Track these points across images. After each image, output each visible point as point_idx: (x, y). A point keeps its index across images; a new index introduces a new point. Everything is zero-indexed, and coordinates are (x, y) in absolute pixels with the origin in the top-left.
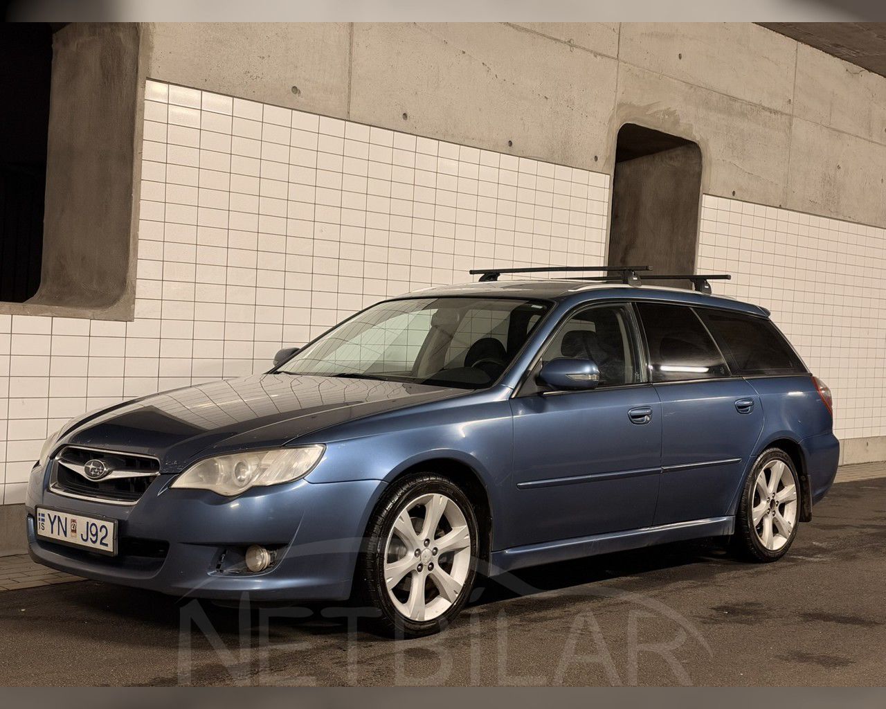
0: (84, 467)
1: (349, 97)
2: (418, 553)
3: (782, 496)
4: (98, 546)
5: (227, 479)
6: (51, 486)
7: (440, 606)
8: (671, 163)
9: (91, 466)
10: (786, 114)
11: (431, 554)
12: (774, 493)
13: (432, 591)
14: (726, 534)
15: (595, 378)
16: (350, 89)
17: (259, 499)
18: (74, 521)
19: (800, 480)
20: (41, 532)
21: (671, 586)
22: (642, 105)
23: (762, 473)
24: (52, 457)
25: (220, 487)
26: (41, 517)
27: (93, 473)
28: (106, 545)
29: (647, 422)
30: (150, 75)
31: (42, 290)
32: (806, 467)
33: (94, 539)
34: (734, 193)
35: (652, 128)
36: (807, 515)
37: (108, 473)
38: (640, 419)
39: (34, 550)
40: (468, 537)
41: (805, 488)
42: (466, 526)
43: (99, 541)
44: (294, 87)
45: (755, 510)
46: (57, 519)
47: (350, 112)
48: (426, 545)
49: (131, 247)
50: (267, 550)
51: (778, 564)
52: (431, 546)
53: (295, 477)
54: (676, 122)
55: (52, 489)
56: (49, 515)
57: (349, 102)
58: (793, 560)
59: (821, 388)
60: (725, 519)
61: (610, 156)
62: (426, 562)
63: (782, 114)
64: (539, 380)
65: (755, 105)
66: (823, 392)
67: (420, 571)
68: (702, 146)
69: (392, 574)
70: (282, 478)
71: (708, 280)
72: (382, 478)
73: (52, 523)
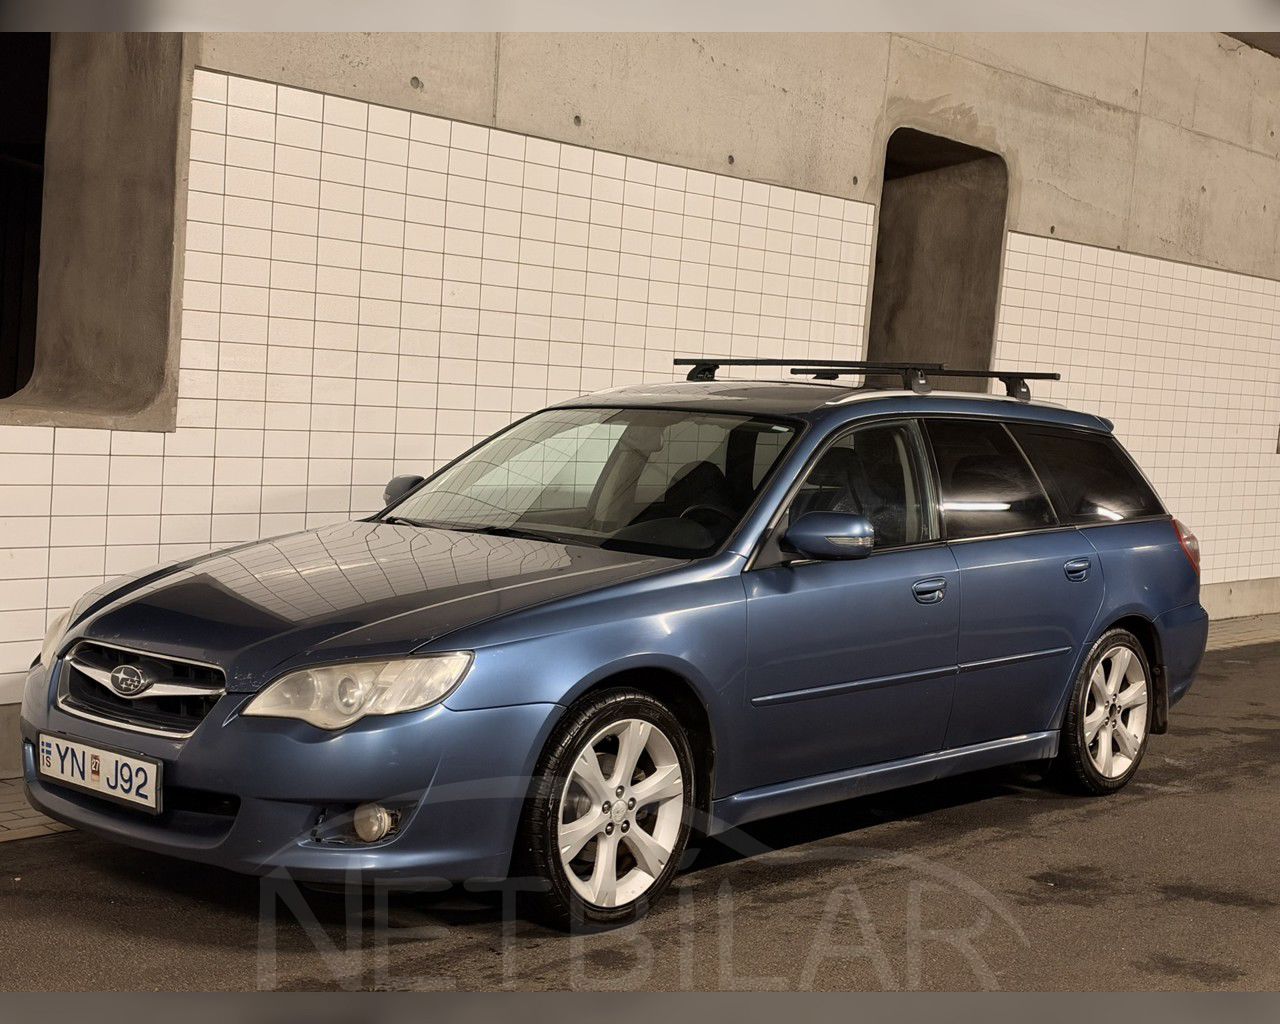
0: (110, 675)
1: (495, 92)
2: (607, 807)
3: (1126, 698)
4: (132, 797)
5: (327, 702)
6: (60, 700)
7: (638, 883)
8: (962, 184)
9: (121, 676)
10: (1131, 112)
11: (626, 807)
12: (1115, 695)
13: (626, 861)
14: (1045, 756)
15: (868, 542)
16: (496, 80)
17: (374, 735)
18: (96, 757)
19: (1152, 674)
20: (44, 770)
21: (967, 839)
22: (924, 99)
23: (1099, 666)
24: (61, 656)
25: (316, 716)
26: (45, 748)
27: (124, 686)
28: (146, 797)
29: (939, 599)
30: (200, 60)
31: (37, 379)
32: (1161, 654)
33: (127, 786)
34: (1052, 229)
35: (937, 134)
36: (1161, 724)
37: (148, 687)
38: (929, 596)
39: (35, 793)
40: (680, 781)
41: (1159, 686)
42: (677, 765)
43: (134, 790)
44: (415, 79)
45: (1088, 720)
46: (70, 751)
47: (498, 115)
48: (618, 795)
49: (172, 321)
50: (386, 809)
51: (1119, 798)
52: (626, 797)
53: (428, 702)
54: (972, 126)
55: (62, 706)
56: (57, 745)
57: (495, 101)
58: (1140, 791)
59: (1185, 537)
60: (1044, 735)
61: (875, 177)
62: (618, 819)
63: (1125, 110)
64: (785, 543)
65: (1087, 98)
66: (1188, 543)
67: (609, 833)
68: (1008, 160)
69: (570, 838)
70: (411, 702)
71: (1026, 381)
72: (556, 701)
73: (63, 758)
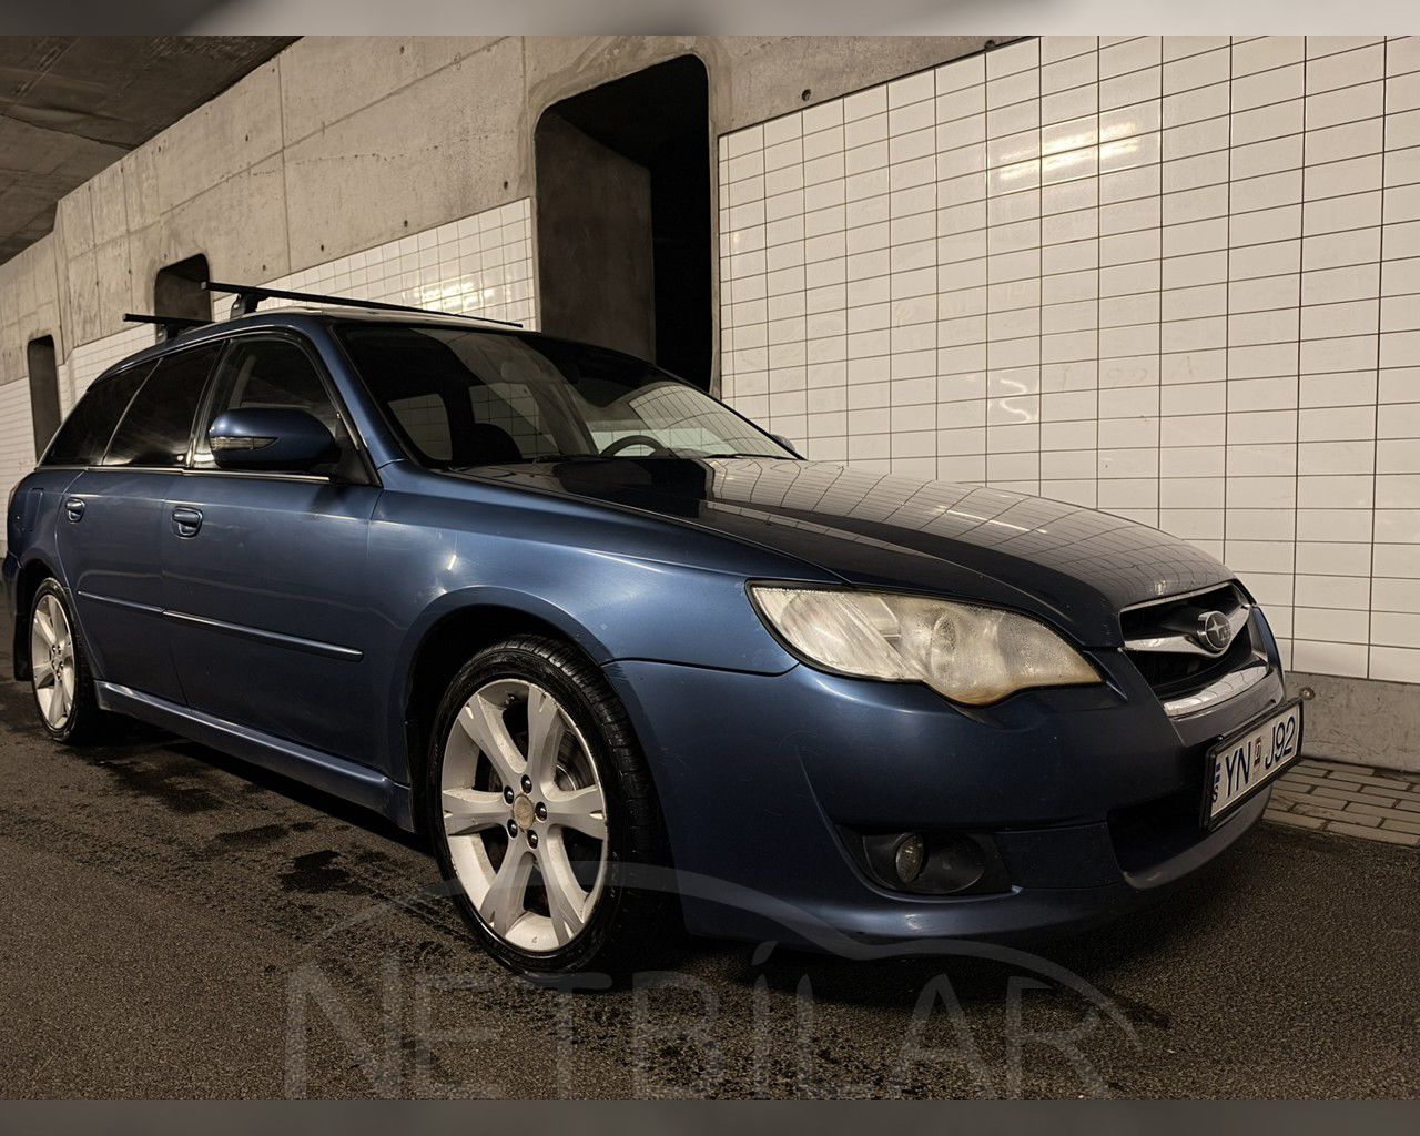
22: (569, 63)
61: (526, 170)
68: (700, 54)
